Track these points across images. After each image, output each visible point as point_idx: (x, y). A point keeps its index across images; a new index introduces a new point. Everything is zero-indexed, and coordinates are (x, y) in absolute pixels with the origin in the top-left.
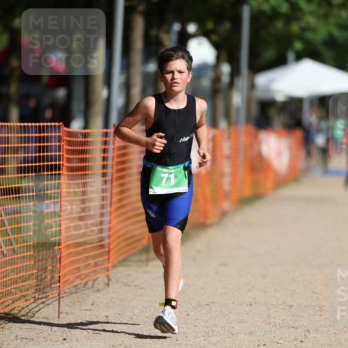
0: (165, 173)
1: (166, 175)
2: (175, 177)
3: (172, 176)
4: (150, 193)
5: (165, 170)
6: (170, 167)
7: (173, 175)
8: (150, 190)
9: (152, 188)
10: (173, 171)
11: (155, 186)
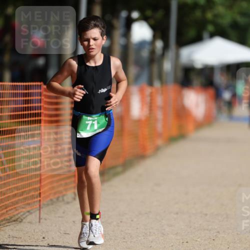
0: (89, 120)
1: (91, 122)
2: (98, 123)
3: (95, 123)
4: (78, 137)
5: (89, 118)
6: (94, 116)
7: (96, 121)
8: (78, 134)
9: (79, 133)
10: (96, 118)
11: (82, 131)
